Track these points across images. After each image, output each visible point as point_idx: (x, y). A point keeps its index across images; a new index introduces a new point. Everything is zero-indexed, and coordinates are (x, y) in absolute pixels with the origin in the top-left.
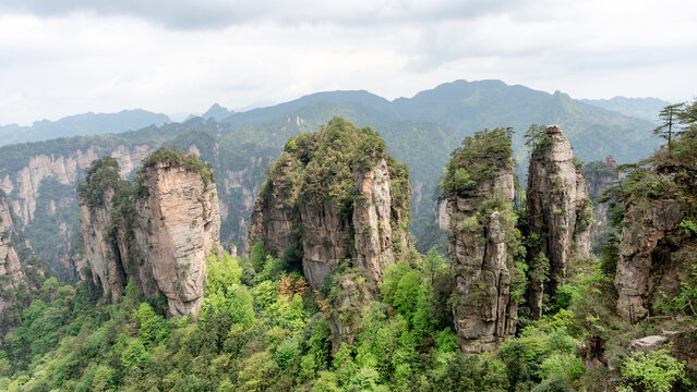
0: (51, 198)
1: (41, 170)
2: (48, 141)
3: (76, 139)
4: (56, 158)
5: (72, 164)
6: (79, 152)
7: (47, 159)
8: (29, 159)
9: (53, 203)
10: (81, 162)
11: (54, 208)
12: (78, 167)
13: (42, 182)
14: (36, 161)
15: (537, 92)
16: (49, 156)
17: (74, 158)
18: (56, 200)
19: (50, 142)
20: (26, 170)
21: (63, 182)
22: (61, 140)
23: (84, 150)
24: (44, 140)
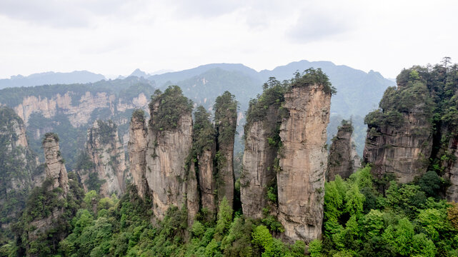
0: (37, 127)
1: (31, 107)
2: (36, 87)
3: (57, 86)
4: (42, 99)
5: (53, 104)
6: (58, 95)
7: (36, 99)
8: (23, 99)
9: (38, 131)
10: (60, 102)
11: (39, 134)
12: (57, 106)
13: (31, 115)
14: (28, 101)
15: (357, 70)
16: (38, 97)
17: (55, 99)
18: (41, 129)
19: (38, 88)
20: (20, 106)
21: (46, 117)
22: (46, 86)
23: (62, 95)
24: (34, 86)
